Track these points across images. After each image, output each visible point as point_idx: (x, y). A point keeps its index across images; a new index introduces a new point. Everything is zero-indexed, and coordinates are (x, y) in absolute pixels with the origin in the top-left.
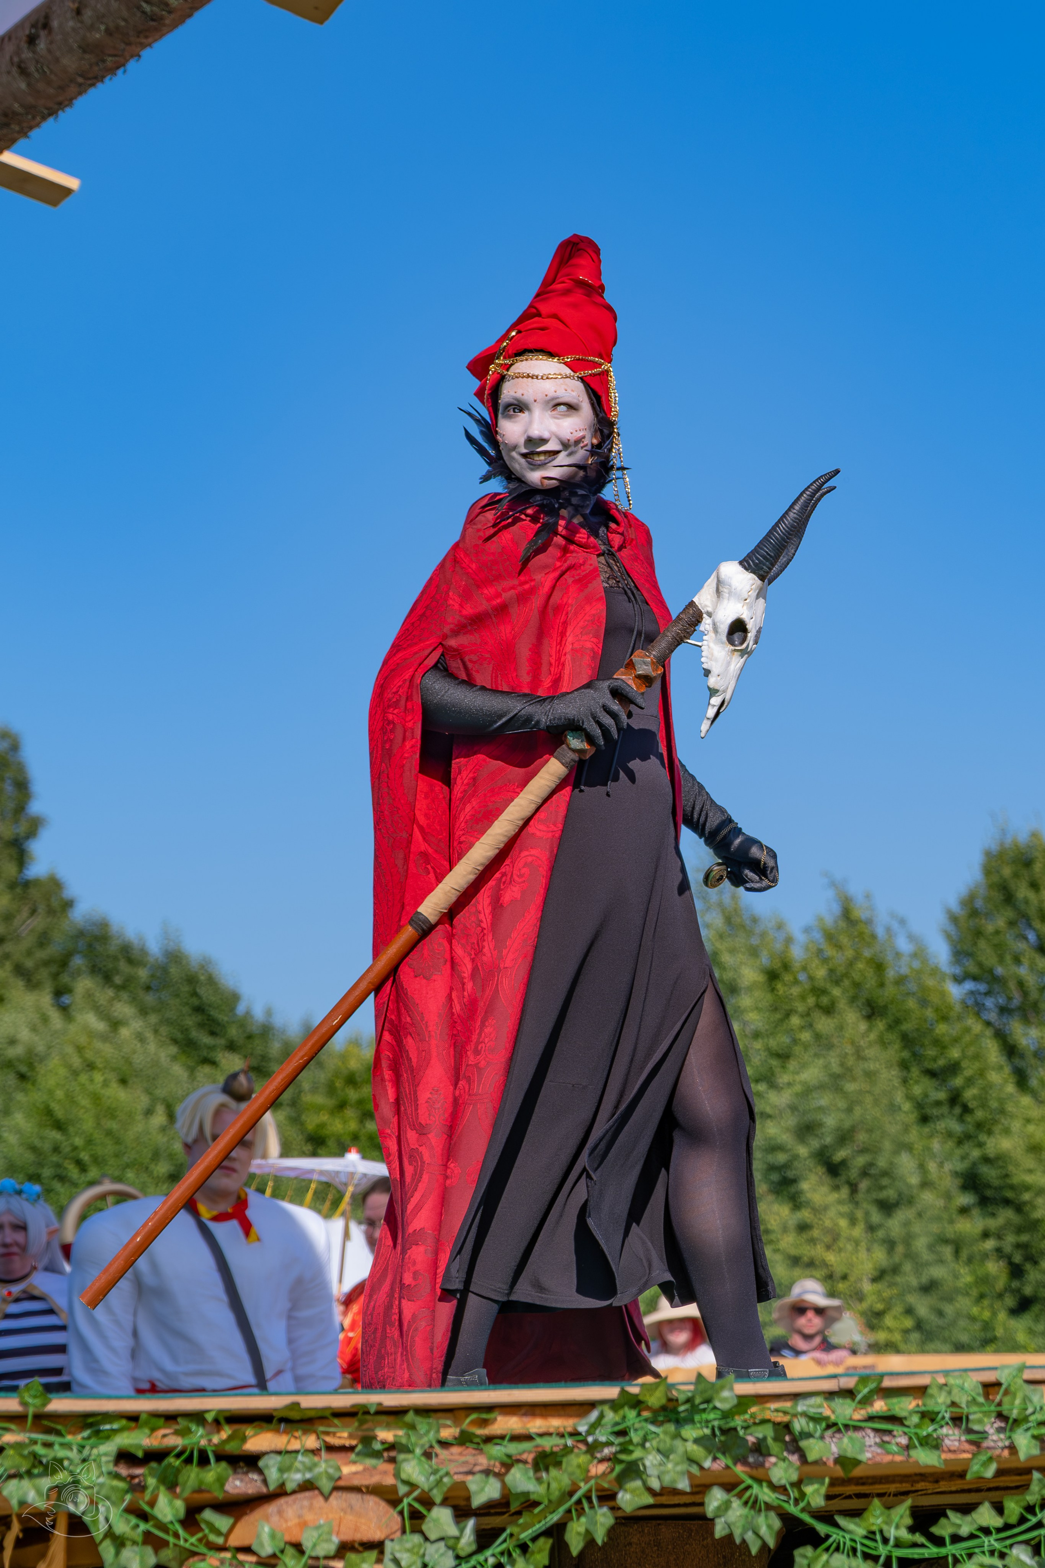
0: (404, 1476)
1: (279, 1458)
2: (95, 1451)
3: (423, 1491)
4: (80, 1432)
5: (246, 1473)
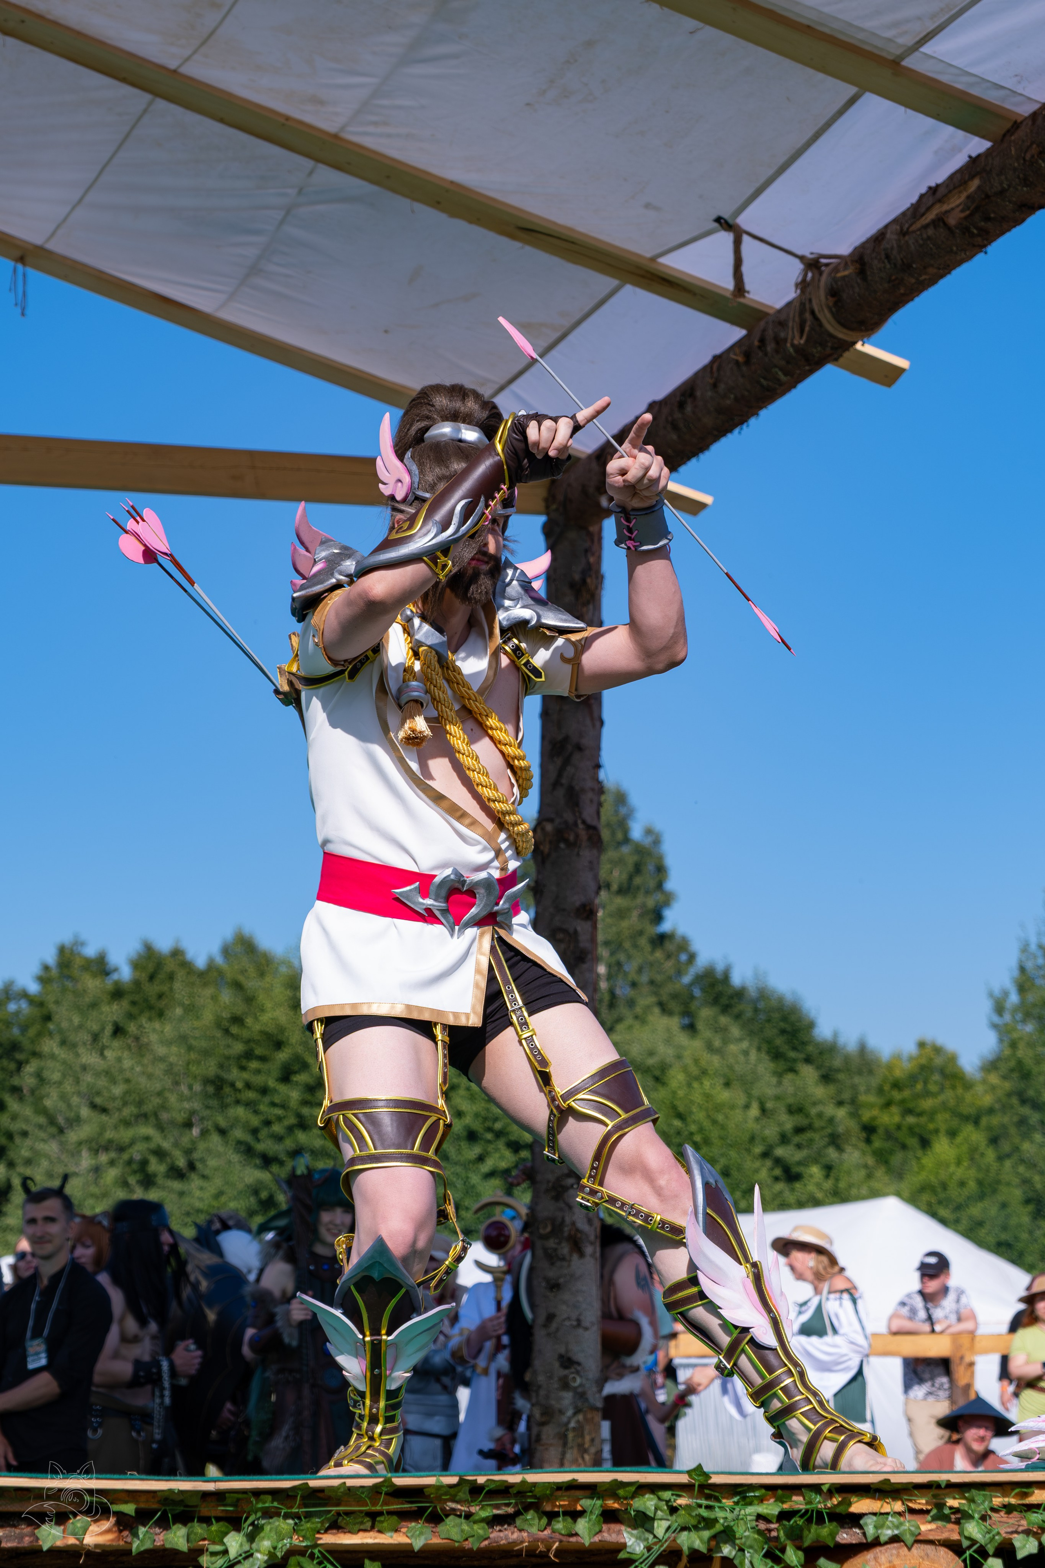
0: (966, 1534)
1: (874, 1518)
2: (742, 1512)
3: (981, 1546)
4: (732, 1498)
5: (851, 1528)
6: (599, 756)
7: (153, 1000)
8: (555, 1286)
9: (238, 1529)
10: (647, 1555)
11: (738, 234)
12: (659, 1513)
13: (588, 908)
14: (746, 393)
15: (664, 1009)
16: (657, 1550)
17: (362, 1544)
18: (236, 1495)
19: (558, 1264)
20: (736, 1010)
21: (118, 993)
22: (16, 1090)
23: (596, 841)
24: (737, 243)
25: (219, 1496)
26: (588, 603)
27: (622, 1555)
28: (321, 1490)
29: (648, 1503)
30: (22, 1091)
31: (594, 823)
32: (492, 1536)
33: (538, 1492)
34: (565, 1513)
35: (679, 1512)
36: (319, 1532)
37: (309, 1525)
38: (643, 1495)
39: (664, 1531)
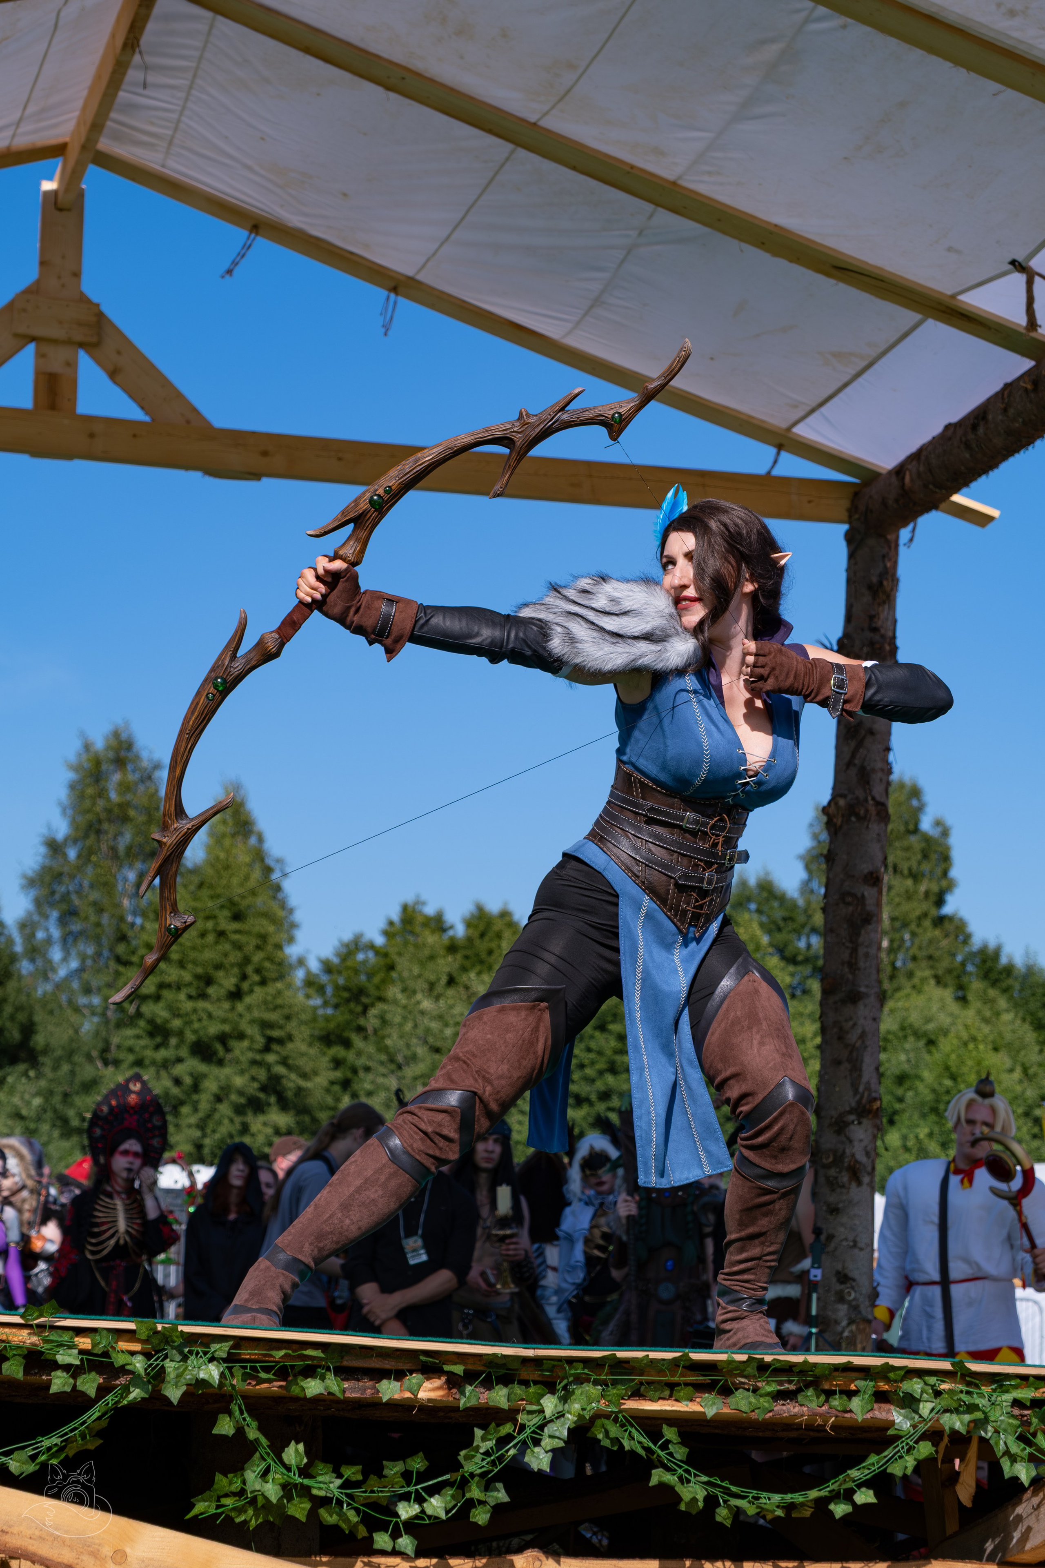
4: (991, 1385)
6: (889, 740)
7: (484, 956)
8: (834, 1210)
9: (553, 1391)
10: (912, 1432)
11: (1031, 275)
12: (925, 1395)
13: (874, 875)
14: (1033, 417)
15: (939, 981)
16: (922, 1428)
17: (661, 1410)
18: (552, 1362)
19: (838, 1190)
20: (1004, 985)
21: (452, 948)
22: (360, 1029)
23: (884, 815)
24: (1030, 284)
25: (537, 1361)
26: (884, 602)
27: (891, 1432)
28: (626, 1361)
29: (915, 1386)
30: (367, 1031)
31: (883, 800)
32: (775, 1409)
33: (818, 1372)
34: (842, 1392)
35: (943, 1396)
36: (623, 1399)
37: (615, 1391)
38: (911, 1379)
39: (928, 1412)
